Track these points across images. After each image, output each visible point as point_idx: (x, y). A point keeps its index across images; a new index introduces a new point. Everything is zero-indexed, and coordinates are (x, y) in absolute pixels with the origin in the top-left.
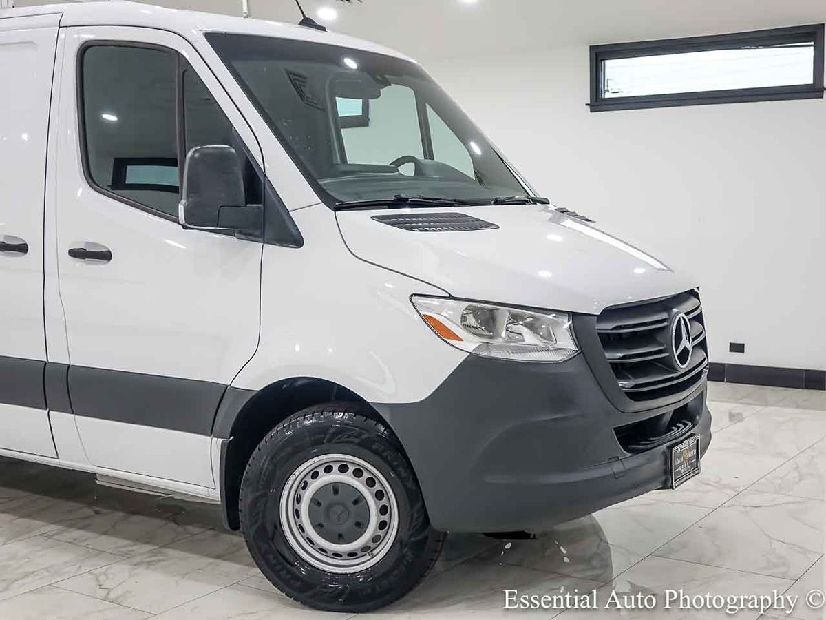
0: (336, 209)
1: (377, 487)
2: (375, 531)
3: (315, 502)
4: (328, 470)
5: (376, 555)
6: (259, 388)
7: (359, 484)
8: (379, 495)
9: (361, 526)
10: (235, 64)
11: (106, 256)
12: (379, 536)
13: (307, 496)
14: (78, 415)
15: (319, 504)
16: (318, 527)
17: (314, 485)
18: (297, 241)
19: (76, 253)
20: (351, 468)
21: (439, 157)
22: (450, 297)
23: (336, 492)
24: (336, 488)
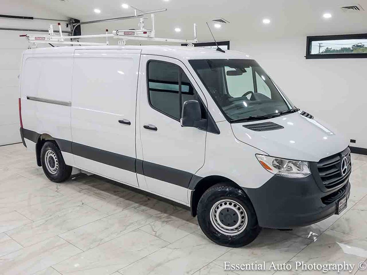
0: (231, 122)
1: (241, 210)
2: (240, 223)
3: (221, 213)
4: (226, 204)
5: (240, 231)
6: (204, 176)
7: (235, 209)
8: (242, 213)
9: (235, 222)
10: (198, 71)
11: (155, 129)
12: (241, 225)
13: (219, 211)
14: (146, 176)
15: (222, 214)
16: (222, 221)
17: (221, 208)
18: (218, 132)
19: (146, 127)
20: (233, 204)
21: (259, 91)
22: (269, 156)
23: (228, 211)
24: (228, 210)
